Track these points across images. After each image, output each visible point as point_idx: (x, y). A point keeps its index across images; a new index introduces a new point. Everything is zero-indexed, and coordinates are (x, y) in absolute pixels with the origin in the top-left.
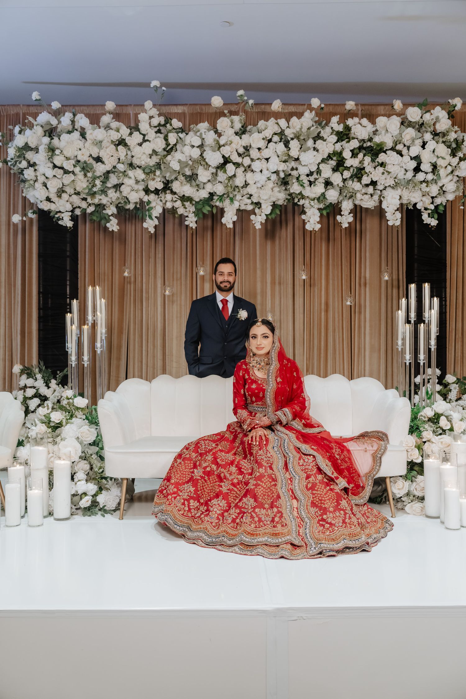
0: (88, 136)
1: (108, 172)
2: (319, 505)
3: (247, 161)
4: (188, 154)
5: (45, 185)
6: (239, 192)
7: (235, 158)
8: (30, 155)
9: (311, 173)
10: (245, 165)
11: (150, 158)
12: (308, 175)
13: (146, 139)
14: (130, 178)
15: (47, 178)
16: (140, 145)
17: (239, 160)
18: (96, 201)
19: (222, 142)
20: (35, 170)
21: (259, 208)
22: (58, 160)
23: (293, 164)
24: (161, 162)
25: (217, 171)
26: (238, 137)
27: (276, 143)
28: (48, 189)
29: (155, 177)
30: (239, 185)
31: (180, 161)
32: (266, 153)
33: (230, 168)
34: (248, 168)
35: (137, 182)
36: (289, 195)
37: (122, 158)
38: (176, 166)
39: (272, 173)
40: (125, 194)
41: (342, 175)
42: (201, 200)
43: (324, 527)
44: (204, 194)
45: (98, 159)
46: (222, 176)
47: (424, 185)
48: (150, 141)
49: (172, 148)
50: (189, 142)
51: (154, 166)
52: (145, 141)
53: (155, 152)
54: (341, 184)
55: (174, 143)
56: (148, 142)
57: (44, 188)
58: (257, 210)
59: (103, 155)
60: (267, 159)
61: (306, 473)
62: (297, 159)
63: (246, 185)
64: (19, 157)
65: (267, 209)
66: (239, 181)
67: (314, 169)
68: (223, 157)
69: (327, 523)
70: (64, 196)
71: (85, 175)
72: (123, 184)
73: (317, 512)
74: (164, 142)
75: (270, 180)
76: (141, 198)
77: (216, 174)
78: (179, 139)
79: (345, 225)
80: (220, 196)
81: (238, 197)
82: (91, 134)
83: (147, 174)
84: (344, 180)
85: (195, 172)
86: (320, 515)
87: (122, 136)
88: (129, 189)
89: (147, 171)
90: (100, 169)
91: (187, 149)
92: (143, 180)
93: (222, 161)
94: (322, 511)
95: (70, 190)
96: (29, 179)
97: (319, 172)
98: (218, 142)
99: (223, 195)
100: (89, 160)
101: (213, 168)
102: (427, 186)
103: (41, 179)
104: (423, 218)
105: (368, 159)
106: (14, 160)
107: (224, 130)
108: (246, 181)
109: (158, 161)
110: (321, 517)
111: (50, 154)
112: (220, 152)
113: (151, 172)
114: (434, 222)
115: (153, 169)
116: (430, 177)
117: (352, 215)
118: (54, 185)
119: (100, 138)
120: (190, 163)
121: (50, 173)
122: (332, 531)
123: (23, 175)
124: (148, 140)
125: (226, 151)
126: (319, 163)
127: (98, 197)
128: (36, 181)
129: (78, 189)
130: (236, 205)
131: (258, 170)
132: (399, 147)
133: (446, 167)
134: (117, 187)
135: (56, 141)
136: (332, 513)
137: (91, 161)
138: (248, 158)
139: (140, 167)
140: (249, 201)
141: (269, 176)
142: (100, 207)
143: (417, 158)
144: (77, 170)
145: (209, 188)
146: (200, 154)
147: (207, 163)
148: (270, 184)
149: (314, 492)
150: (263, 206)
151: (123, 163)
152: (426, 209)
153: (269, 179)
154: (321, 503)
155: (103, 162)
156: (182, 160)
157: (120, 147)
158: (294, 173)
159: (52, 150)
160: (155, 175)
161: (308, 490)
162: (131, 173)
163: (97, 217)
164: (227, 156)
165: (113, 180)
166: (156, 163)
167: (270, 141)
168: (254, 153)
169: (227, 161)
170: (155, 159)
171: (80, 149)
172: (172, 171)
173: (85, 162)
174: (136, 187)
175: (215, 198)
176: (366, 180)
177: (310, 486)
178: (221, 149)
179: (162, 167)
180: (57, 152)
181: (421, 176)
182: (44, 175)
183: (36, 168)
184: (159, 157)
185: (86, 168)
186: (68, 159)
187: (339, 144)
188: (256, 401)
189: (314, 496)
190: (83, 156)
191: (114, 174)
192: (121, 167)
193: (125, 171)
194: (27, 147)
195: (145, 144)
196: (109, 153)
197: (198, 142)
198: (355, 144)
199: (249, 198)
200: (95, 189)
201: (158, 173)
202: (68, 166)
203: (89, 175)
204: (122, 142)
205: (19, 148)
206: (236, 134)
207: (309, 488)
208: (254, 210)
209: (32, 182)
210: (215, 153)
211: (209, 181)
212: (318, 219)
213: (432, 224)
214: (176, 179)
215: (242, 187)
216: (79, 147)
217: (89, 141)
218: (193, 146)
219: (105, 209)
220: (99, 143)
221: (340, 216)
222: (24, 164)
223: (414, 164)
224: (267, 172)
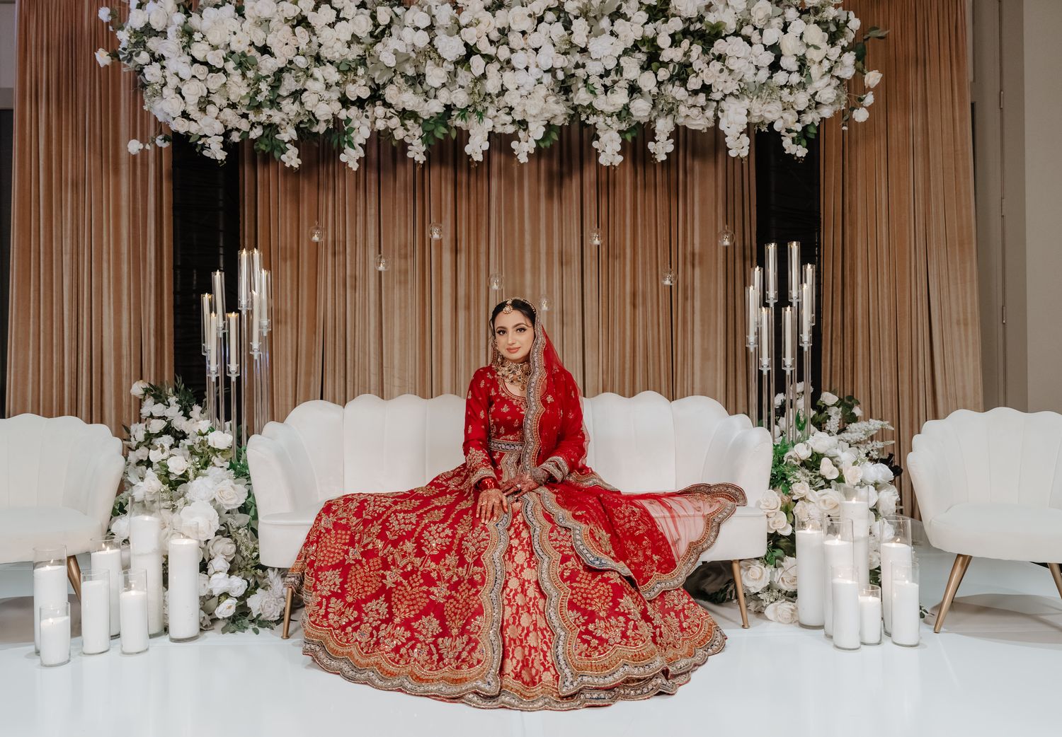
0: (247, 12)
1: (281, 70)
2: (583, 606)
3: (503, 53)
4: (408, 41)
5: (179, 91)
6: (492, 102)
7: (485, 47)
8: (153, 43)
9: (607, 73)
10: (502, 59)
11: (349, 47)
12: (601, 76)
13: (341, 16)
14: (316, 79)
15: (182, 80)
16: (332, 25)
17: (491, 50)
18: (263, 118)
19: (463, 22)
20: (163, 67)
21: (524, 130)
22: (199, 50)
23: (577, 58)
24: (367, 53)
25: (456, 68)
26: (489, 14)
27: (550, 24)
28: (183, 98)
29: (356, 78)
30: (491, 92)
31: (396, 53)
32: (534, 40)
33: (477, 63)
34: (507, 65)
35: (328, 86)
36: (572, 109)
37: (303, 46)
38: (390, 61)
39: (545, 72)
40: (308, 107)
41: (656, 75)
42: (432, 117)
43: (589, 645)
44: (436, 107)
45: (265, 50)
46: (464, 77)
47: (786, 91)
48: (347, 20)
49: (383, 32)
50: (410, 21)
51: (354, 60)
52: (339, 19)
53: (355, 39)
54: (654, 91)
55: (387, 23)
56: (344, 22)
57: (178, 96)
58: (521, 134)
59: (272, 42)
60: (536, 50)
61: (562, 552)
62: (584, 50)
63: (503, 91)
64: (136, 45)
65: (537, 131)
66: (492, 86)
67: (611, 65)
68: (466, 45)
69: (595, 637)
70: (212, 110)
71: (244, 75)
72: (305, 90)
73: (578, 618)
74: (371, 22)
75: (542, 83)
76: (336, 113)
77: (455, 75)
78: (394, 16)
79: (661, 157)
80: (462, 110)
81: (492, 112)
82: (253, 8)
83: (344, 73)
84: (659, 84)
85: (421, 71)
86: (583, 624)
87: (302, 11)
88: (316, 97)
89: (343, 67)
90: (268, 65)
91: (408, 34)
92: (337, 84)
93: (463, 51)
94: (586, 618)
95: (219, 100)
96: (152, 82)
97: (619, 69)
98: (457, 22)
99: (466, 109)
100: (249, 51)
101: (450, 63)
102: (791, 94)
103: (173, 82)
104: (784, 145)
105: (697, 49)
106: (129, 50)
107: (466, 3)
108: (502, 85)
109: (361, 53)
110: (584, 627)
111: (185, 39)
112: (460, 36)
113: (349, 70)
114: (801, 152)
115: (353, 65)
116: (795, 79)
117: (672, 141)
118: (193, 91)
119: (266, 13)
120: (413, 55)
121: (186, 71)
122: (602, 652)
123: (144, 75)
124: (344, 19)
125: (470, 35)
126: (620, 56)
127: (266, 111)
128: (165, 84)
129: (234, 98)
130: (488, 125)
131: (522, 67)
132: (747, 30)
133: (821, 62)
134: (297, 95)
135: (195, 20)
136: (603, 619)
137: (254, 52)
138: (505, 46)
139: (331, 63)
140: (509, 119)
141: (539, 77)
142: (271, 128)
143: (775, 48)
144: (230, 66)
145: (444, 97)
146: (429, 41)
147: (439, 56)
148: (542, 91)
149: (575, 585)
150: (532, 126)
151: (304, 56)
152: (789, 131)
153: (539, 82)
154: (586, 604)
155: (272, 55)
156: (400, 51)
157: (299, 30)
158: (580, 73)
159: (188, 33)
160: (356, 75)
161: (565, 581)
162: (317, 72)
163: (266, 145)
164: (471, 43)
165: (289, 84)
166: (358, 56)
167: (541, 20)
168: (515, 40)
169: (471, 51)
170: (357, 50)
171: (235, 33)
172: (384, 68)
173: (243, 55)
174: (326, 95)
175: (455, 113)
176: (694, 83)
177: (567, 574)
178: (462, 31)
179: (368, 62)
180: (197, 36)
181: (780, 77)
182: (177, 74)
183: (164, 63)
184: (363, 46)
185: (244, 64)
186: (214, 48)
187: (651, 26)
188: (505, 434)
189: (574, 592)
190: (239, 45)
191: (291, 73)
192: (301, 62)
193: (307, 69)
194: (148, 30)
195: (339, 25)
196: (282, 39)
197: (424, 21)
198: (676, 25)
199: (509, 114)
200: (260, 98)
201: (361, 71)
202: (216, 59)
203: (250, 74)
204: (302, 21)
205: (135, 31)
206: (487, 9)
207: (565, 577)
208: (516, 133)
209: (157, 87)
210: (452, 38)
211: (444, 85)
212: (619, 148)
213: (799, 154)
214: (391, 82)
215: (498, 95)
216: (232, 30)
217: (249, 21)
218: (417, 29)
219: (278, 133)
220: (265, 23)
221: (653, 143)
222: (144, 57)
223: (769, 57)
224: (537, 69)
